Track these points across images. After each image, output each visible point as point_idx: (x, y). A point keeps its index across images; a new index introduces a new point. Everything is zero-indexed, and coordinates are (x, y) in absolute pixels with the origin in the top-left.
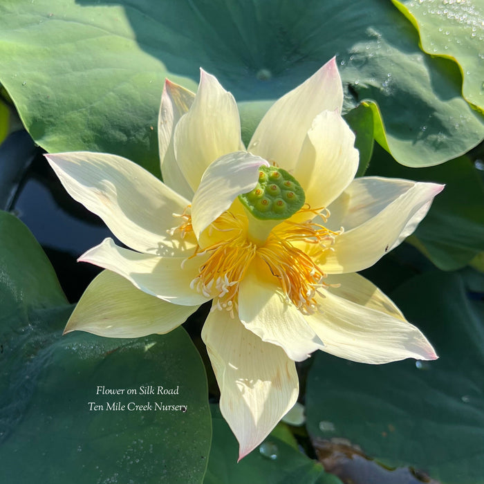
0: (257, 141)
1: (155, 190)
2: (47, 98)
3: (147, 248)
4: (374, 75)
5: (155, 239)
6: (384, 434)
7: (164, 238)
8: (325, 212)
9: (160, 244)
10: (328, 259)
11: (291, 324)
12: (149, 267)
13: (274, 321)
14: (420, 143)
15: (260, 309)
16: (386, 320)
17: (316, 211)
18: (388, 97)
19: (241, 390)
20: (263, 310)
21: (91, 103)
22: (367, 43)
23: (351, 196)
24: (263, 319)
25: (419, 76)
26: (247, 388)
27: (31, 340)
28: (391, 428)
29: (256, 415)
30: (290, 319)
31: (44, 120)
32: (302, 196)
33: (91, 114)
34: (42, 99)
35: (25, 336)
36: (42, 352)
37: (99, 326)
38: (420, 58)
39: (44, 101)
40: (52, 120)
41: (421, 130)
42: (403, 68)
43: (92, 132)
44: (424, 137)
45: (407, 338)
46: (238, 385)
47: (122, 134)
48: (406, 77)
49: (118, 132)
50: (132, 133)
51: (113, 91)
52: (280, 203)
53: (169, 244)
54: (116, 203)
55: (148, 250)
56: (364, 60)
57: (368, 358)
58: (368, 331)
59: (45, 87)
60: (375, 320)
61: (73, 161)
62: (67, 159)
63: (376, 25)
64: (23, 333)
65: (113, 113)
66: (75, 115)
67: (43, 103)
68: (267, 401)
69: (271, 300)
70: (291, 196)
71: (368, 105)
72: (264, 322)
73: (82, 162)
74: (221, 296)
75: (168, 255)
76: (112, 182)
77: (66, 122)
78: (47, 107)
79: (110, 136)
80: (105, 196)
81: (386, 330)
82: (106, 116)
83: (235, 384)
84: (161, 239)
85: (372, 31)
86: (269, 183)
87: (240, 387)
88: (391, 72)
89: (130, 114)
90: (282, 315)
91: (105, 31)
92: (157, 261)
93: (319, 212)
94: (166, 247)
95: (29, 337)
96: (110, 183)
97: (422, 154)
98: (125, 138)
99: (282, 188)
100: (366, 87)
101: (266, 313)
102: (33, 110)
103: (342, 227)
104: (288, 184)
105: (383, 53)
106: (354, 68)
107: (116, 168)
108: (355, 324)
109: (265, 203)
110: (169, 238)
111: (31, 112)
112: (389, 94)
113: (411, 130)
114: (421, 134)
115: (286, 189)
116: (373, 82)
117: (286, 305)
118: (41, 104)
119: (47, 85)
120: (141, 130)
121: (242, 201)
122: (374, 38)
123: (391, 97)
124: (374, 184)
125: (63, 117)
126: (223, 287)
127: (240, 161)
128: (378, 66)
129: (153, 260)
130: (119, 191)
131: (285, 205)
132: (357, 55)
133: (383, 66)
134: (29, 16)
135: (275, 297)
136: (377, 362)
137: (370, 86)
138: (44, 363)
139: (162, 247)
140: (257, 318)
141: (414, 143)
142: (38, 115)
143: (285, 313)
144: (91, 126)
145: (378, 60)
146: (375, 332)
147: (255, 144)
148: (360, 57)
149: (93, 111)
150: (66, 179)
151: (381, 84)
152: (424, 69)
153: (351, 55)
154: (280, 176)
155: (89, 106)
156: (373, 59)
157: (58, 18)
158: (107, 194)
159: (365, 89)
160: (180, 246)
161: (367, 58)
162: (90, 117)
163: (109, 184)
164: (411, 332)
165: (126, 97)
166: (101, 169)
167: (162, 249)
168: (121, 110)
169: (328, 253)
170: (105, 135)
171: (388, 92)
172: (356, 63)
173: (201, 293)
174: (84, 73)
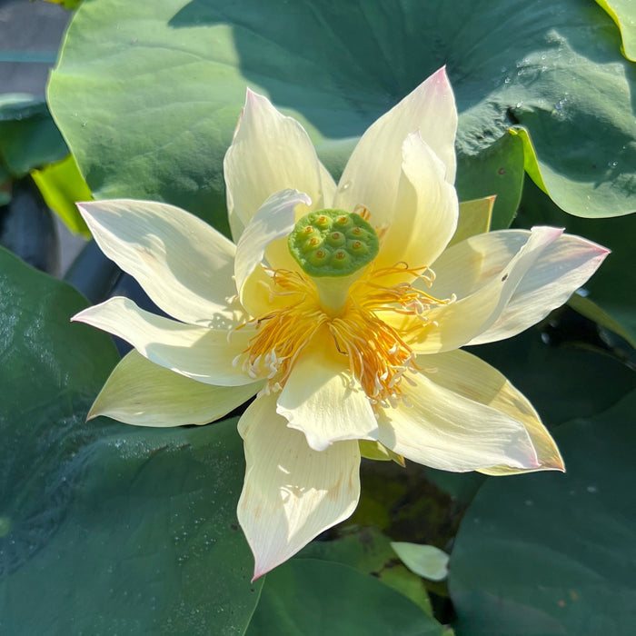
0: (349, 182)
1: (217, 247)
2: (110, 141)
3: (198, 319)
4: (545, 95)
5: (210, 308)
6: (562, 604)
7: (225, 308)
8: (427, 273)
9: (216, 315)
10: (429, 336)
11: (350, 414)
12: (188, 339)
13: (329, 409)
14: (605, 186)
15: (311, 393)
16: (495, 419)
17: (416, 272)
18: (560, 124)
19: (283, 498)
20: (316, 395)
21: (161, 146)
22: (543, 53)
23: (484, 255)
24: (314, 406)
25: (613, 93)
26: (293, 496)
27: (73, 435)
28: (574, 595)
29: (293, 528)
30: (352, 408)
31: (104, 167)
32: (374, 247)
33: (159, 158)
34: (104, 142)
35: (66, 429)
36: (83, 450)
37: (127, 411)
38: (619, 67)
39: (106, 145)
40: (113, 167)
41: (609, 168)
42: (589, 83)
43: (157, 180)
44: (613, 178)
45: (509, 441)
46: (282, 492)
47: (193, 182)
48: (592, 95)
49: (188, 179)
50: (205, 180)
51: (190, 130)
52: (340, 255)
53: (229, 315)
54: (164, 263)
55: (197, 321)
56: (535, 75)
57: (451, 464)
58: (471, 433)
59: (110, 128)
60: (483, 418)
61: (112, 211)
62: (104, 209)
63: (561, 27)
64: (66, 425)
65: (186, 156)
66: (140, 161)
67: (104, 147)
68: (314, 513)
69: (330, 382)
70: (357, 246)
71: (516, 133)
72: (314, 410)
73: (123, 212)
74: (269, 377)
75: (224, 328)
76: (160, 237)
77: (129, 169)
78: (108, 151)
79: (179, 185)
80: (150, 254)
81: (491, 431)
82: (176, 160)
83: (279, 490)
84: (219, 309)
85: (555, 35)
86: (332, 231)
87: (284, 495)
88: (570, 89)
89: (205, 157)
90: (342, 401)
91: (197, 57)
92: (203, 334)
93: (420, 273)
94: (223, 318)
95: (71, 430)
96: (157, 238)
97: (606, 199)
98: (195, 187)
99: (348, 237)
100: (532, 110)
101: (320, 399)
102: (91, 156)
103: (454, 295)
104: (357, 231)
105: (563, 64)
106: (521, 86)
107: (166, 219)
108: (456, 423)
109: (319, 254)
110: (231, 308)
111: (89, 158)
112: (564, 118)
113: (594, 167)
114: (609, 172)
115: (353, 238)
116: (543, 104)
117: (349, 390)
118: (102, 147)
119: (113, 126)
120: (216, 176)
121: (292, 253)
122: (556, 45)
123: (567, 122)
124: (518, 239)
125: (127, 163)
126: (272, 365)
127: (283, 200)
128: (552, 81)
129: (196, 332)
130: (168, 247)
131: (347, 257)
132: (528, 69)
133: (559, 81)
134: (110, 45)
135: (337, 379)
136: (461, 469)
137: (536, 108)
138: (83, 463)
139: (218, 318)
140: (305, 405)
141: (597, 186)
142: (97, 161)
143: (346, 401)
144: (157, 174)
145: (554, 74)
146: (479, 434)
147: (346, 187)
148: (531, 71)
149: (162, 155)
150: (99, 232)
151: (554, 107)
152: (623, 83)
153: (520, 69)
154: (350, 222)
155: (158, 149)
156: (547, 72)
157: (142, 44)
158: (151, 251)
159: (530, 113)
160: (242, 318)
161: (539, 72)
162: (157, 163)
163: (155, 239)
164: (517, 433)
165: (203, 135)
166: (146, 220)
167: (217, 321)
168: (195, 153)
169: (431, 328)
170: (173, 184)
171: (563, 116)
172: (524, 79)
173: (246, 374)
174: (159, 109)
